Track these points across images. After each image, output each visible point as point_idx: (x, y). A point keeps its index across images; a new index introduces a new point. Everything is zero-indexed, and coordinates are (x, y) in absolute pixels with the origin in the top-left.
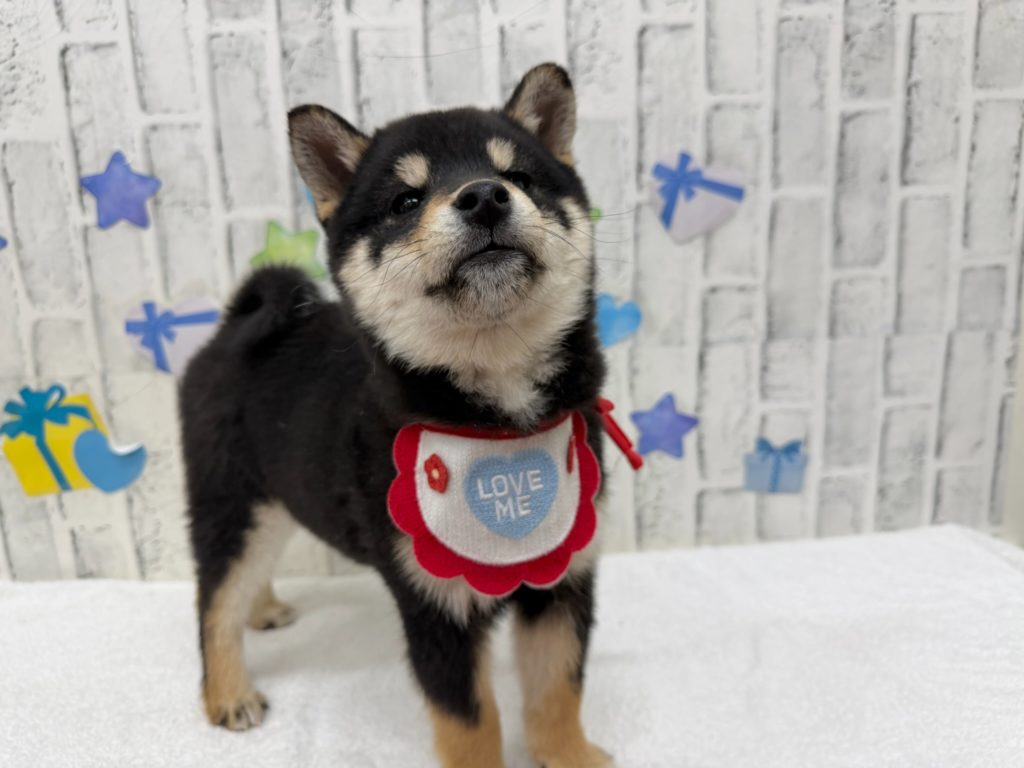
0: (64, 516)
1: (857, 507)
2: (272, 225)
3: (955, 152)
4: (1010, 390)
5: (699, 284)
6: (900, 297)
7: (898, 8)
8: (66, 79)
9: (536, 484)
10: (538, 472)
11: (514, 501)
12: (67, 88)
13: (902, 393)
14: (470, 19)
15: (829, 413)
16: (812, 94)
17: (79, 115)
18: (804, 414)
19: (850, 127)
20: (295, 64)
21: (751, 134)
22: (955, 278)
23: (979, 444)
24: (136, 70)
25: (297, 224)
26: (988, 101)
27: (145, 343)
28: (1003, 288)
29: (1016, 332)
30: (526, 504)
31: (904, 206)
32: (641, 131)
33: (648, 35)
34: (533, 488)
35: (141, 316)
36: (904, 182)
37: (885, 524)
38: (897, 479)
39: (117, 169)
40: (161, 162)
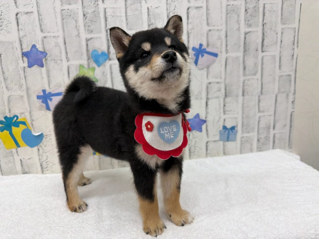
0: (18, 155)
1: (252, 145)
2: (81, 66)
3: (276, 43)
4: (293, 110)
5: (206, 81)
6: (262, 84)
7: (260, 2)
8: (18, 23)
9: (175, 129)
10: (175, 126)
11: (170, 134)
12: (18, 25)
13: (263, 112)
14: (139, 5)
15: (243, 118)
16: (236, 27)
17: (22, 33)
18: (236, 118)
19: (247, 36)
20: (87, 18)
21: (219, 38)
22: (277, 78)
23: (285, 126)
24: (39, 20)
25: (89, 66)
26: (285, 28)
27: (42, 102)
28: (290, 81)
29: (294, 94)
30: (173, 135)
31: (263, 58)
32: (188, 37)
33: (190, 10)
34: (174, 130)
35: (42, 94)
36: (263, 52)
37: (260, 149)
38: (263, 136)
39: (34, 49)
40: (47, 48)
